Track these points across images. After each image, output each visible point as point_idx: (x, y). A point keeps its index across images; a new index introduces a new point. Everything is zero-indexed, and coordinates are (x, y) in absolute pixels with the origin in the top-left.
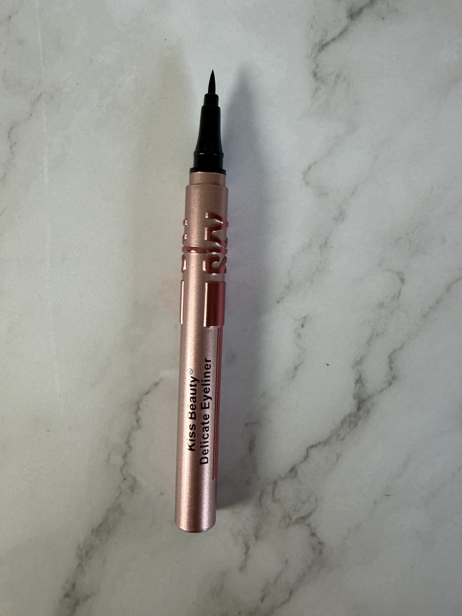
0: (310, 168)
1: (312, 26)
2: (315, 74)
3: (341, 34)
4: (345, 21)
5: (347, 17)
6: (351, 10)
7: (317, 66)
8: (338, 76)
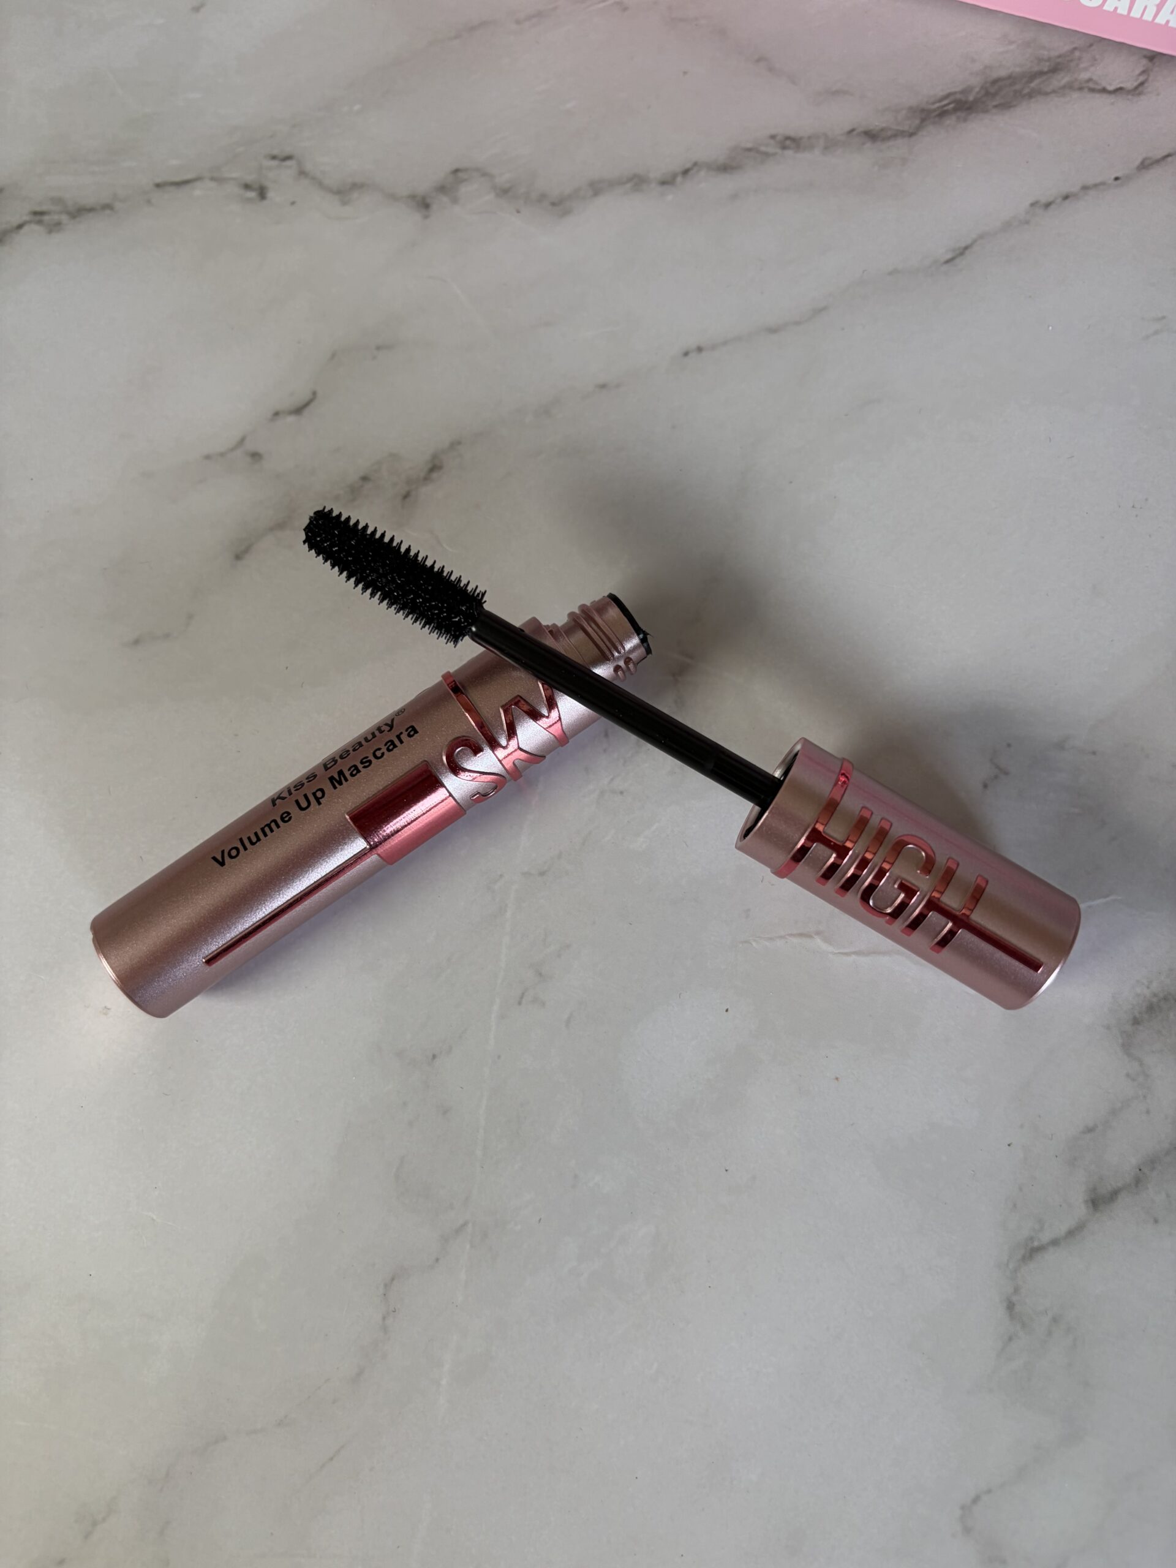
0: (976, 1500)
1: (1015, 1206)
2: (1010, 1306)
3: (1071, 1233)
4: (1081, 1210)
5: (1086, 1202)
6: (1094, 1189)
7: (1016, 1290)
8: (1055, 1320)
